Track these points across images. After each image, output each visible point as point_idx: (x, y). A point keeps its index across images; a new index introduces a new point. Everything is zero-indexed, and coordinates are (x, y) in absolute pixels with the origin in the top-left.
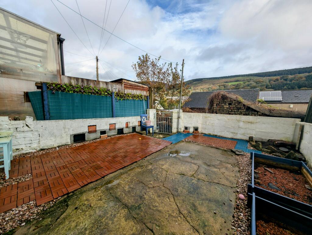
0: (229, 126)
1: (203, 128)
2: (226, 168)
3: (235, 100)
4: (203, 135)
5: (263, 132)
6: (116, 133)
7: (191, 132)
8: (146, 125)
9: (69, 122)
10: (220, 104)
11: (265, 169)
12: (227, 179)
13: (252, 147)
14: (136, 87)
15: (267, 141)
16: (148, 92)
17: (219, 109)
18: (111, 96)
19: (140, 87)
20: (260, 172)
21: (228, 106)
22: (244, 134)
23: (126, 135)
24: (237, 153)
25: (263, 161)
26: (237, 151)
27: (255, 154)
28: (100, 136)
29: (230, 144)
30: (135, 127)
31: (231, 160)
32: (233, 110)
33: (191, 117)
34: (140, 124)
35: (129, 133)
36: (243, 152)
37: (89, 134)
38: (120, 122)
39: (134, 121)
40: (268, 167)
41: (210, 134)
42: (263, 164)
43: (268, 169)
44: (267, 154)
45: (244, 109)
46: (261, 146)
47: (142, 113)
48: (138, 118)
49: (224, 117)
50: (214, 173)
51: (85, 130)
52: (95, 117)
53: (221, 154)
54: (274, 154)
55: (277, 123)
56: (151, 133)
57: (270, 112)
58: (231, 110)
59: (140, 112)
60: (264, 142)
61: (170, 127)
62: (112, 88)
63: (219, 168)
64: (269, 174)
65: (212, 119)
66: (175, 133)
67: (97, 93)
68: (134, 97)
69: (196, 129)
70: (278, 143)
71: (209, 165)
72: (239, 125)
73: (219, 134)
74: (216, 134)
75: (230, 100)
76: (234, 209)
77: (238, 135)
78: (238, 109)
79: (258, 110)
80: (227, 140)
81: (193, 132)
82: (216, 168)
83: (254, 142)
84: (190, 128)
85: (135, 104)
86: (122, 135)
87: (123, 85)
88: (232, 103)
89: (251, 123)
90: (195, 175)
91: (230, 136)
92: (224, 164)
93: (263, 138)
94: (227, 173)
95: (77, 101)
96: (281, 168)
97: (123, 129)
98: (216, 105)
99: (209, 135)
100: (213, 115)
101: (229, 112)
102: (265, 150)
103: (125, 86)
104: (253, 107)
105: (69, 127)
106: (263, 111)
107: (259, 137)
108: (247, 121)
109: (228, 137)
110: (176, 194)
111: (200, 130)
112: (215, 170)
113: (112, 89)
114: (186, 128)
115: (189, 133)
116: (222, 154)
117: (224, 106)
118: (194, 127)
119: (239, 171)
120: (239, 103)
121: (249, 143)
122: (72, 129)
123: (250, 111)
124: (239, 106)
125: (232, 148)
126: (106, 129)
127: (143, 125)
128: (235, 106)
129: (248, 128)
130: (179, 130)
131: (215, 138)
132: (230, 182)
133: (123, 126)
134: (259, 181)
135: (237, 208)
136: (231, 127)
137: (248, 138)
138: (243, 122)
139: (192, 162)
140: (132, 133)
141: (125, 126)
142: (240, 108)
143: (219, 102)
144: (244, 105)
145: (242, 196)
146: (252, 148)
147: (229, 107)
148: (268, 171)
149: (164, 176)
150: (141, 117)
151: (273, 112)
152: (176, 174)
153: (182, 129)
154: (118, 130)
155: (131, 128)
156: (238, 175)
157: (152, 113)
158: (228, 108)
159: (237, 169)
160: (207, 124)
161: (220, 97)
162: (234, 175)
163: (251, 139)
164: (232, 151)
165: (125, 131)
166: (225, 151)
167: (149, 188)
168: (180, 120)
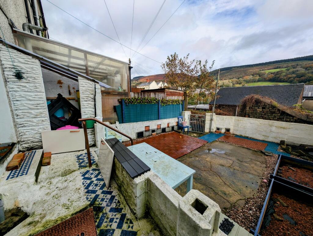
0: (261, 130)
1: (234, 130)
2: (256, 164)
3: (269, 105)
4: (234, 135)
5: (295, 137)
6: (161, 132)
7: (223, 133)
8: (182, 125)
9: (135, 124)
10: (253, 108)
11: (289, 168)
12: (256, 171)
13: (282, 149)
14: (175, 94)
15: (299, 145)
16: (183, 96)
17: (252, 112)
18: (158, 103)
19: (177, 93)
20: (284, 169)
21: (261, 110)
22: (275, 138)
23: (167, 133)
24: (266, 154)
25: (289, 162)
26: (267, 152)
27: (282, 155)
28: (152, 134)
29: (261, 146)
30: (174, 127)
31: (260, 159)
32: (266, 114)
33: (223, 119)
34: (177, 125)
35: (169, 131)
36: (272, 154)
37: (145, 132)
38: (164, 123)
39: (173, 122)
40: (292, 167)
41: (242, 135)
42: (289, 164)
43: (291, 168)
44: (295, 157)
45: (279, 114)
46: (290, 150)
47: (178, 114)
48: (176, 120)
49: (257, 122)
50: (246, 166)
51: (143, 129)
52: (148, 120)
53: (251, 153)
54: (302, 157)
55: (311, 130)
56: (185, 132)
57: (307, 117)
58: (264, 114)
59: (177, 114)
60: (295, 146)
61: (203, 128)
62: (158, 96)
63: (249, 164)
64: (292, 171)
65: (244, 122)
66: (207, 133)
67: (150, 102)
68: (173, 102)
69: (228, 130)
70: (308, 149)
71: (241, 161)
72: (271, 129)
73: (250, 136)
74: (247, 135)
75: (264, 104)
76: (259, 186)
77: (270, 138)
78: (272, 113)
79: (294, 115)
80: (258, 142)
81: (225, 133)
82: (248, 163)
83: (285, 146)
84: (221, 129)
85: (173, 108)
86: (165, 133)
87: (166, 93)
88: (266, 107)
89: (284, 128)
90: (231, 166)
91: (261, 138)
92: (254, 161)
93: (296, 142)
94: (256, 167)
95: (138, 109)
96: (305, 168)
97: (165, 128)
98: (249, 108)
99: (241, 137)
100: (246, 119)
101: (263, 116)
102: (294, 153)
103: (167, 94)
104: (288, 111)
105: (135, 128)
106: (299, 117)
107: (291, 141)
108: (280, 127)
109: (259, 139)
110: (221, 175)
111: (231, 131)
112: (247, 165)
113: (158, 98)
114: (218, 129)
115: (220, 133)
116: (253, 154)
117: (257, 110)
118: (226, 129)
119: (266, 167)
120: (274, 107)
121: (279, 146)
122: (136, 129)
123: (284, 116)
124: (273, 110)
125: (262, 150)
126: (155, 129)
127: (180, 125)
128: (269, 110)
129: (280, 133)
130: (212, 131)
131: (247, 140)
132: (258, 173)
133: (166, 126)
134: (281, 175)
135: (261, 186)
136: (263, 131)
137: (280, 141)
138: (275, 127)
139: (228, 158)
140: (172, 131)
141: (167, 126)
142: (274, 113)
143: (253, 106)
144: (279, 110)
145: (265, 181)
146: (281, 151)
147: (263, 110)
148: (291, 169)
149: (209, 165)
150: (178, 118)
151: (310, 117)
152: (217, 165)
153: (215, 130)
154: (162, 129)
155: (171, 127)
156: (265, 169)
157: (187, 114)
158: (261, 112)
159: (265, 165)
160: (239, 126)
161: (253, 101)
162: (261, 169)
163: (282, 142)
164: (262, 152)
165: (167, 130)
166: (256, 151)
167: (202, 171)
168: (213, 122)
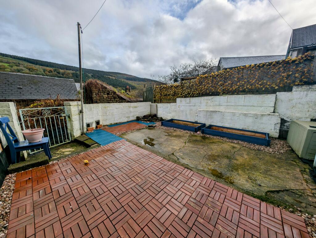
1: (103, 120)
3: (111, 91)
10: (100, 94)
17: (100, 99)
21: (107, 96)
33: (91, 110)
41: (111, 124)
45: (118, 98)
65: (111, 108)
72: (130, 111)
73: (118, 121)
74: (116, 122)
75: (107, 90)
77: (131, 118)
78: (115, 98)
81: (96, 127)
84: (92, 123)
101: (109, 101)
109: (125, 121)
111: (101, 123)
114: (88, 125)
117: (104, 96)
118: (96, 122)
120: (115, 93)
121: (137, 122)
129: (135, 111)
136: (126, 113)
137: (136, 118)
143: (98, 92)
144: (117, 95)
153: (86, 128)
160: (108, 114)
